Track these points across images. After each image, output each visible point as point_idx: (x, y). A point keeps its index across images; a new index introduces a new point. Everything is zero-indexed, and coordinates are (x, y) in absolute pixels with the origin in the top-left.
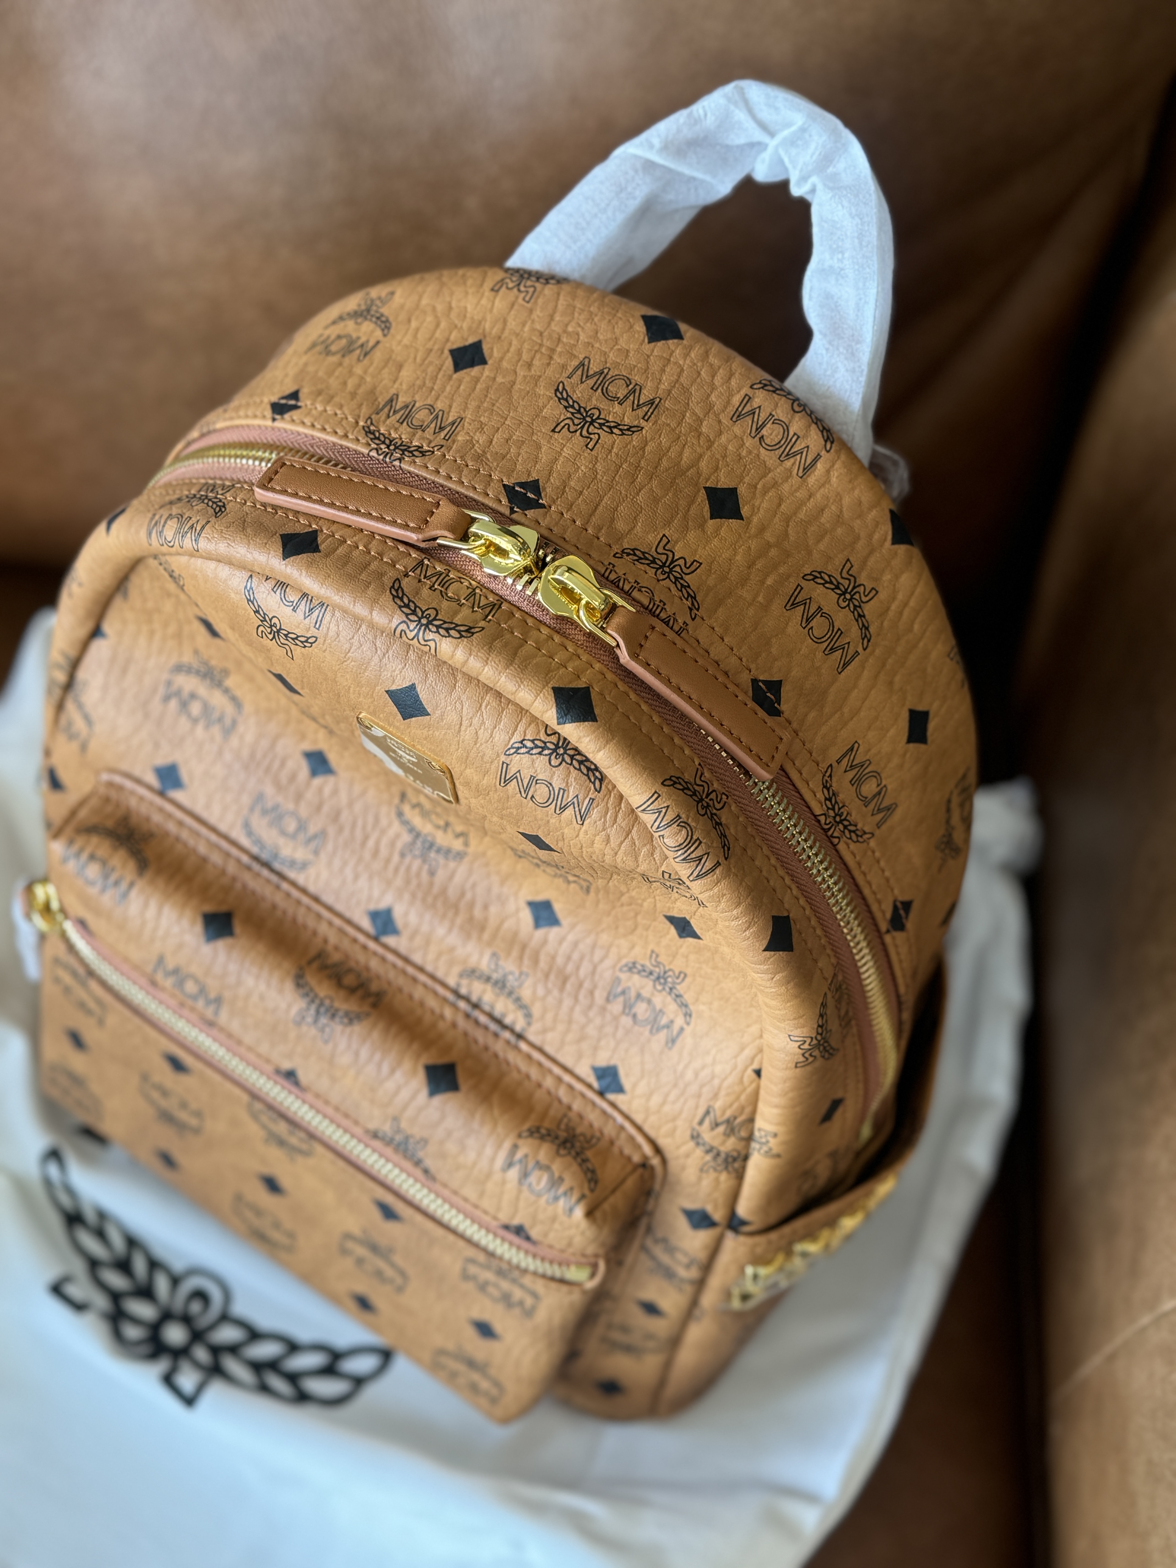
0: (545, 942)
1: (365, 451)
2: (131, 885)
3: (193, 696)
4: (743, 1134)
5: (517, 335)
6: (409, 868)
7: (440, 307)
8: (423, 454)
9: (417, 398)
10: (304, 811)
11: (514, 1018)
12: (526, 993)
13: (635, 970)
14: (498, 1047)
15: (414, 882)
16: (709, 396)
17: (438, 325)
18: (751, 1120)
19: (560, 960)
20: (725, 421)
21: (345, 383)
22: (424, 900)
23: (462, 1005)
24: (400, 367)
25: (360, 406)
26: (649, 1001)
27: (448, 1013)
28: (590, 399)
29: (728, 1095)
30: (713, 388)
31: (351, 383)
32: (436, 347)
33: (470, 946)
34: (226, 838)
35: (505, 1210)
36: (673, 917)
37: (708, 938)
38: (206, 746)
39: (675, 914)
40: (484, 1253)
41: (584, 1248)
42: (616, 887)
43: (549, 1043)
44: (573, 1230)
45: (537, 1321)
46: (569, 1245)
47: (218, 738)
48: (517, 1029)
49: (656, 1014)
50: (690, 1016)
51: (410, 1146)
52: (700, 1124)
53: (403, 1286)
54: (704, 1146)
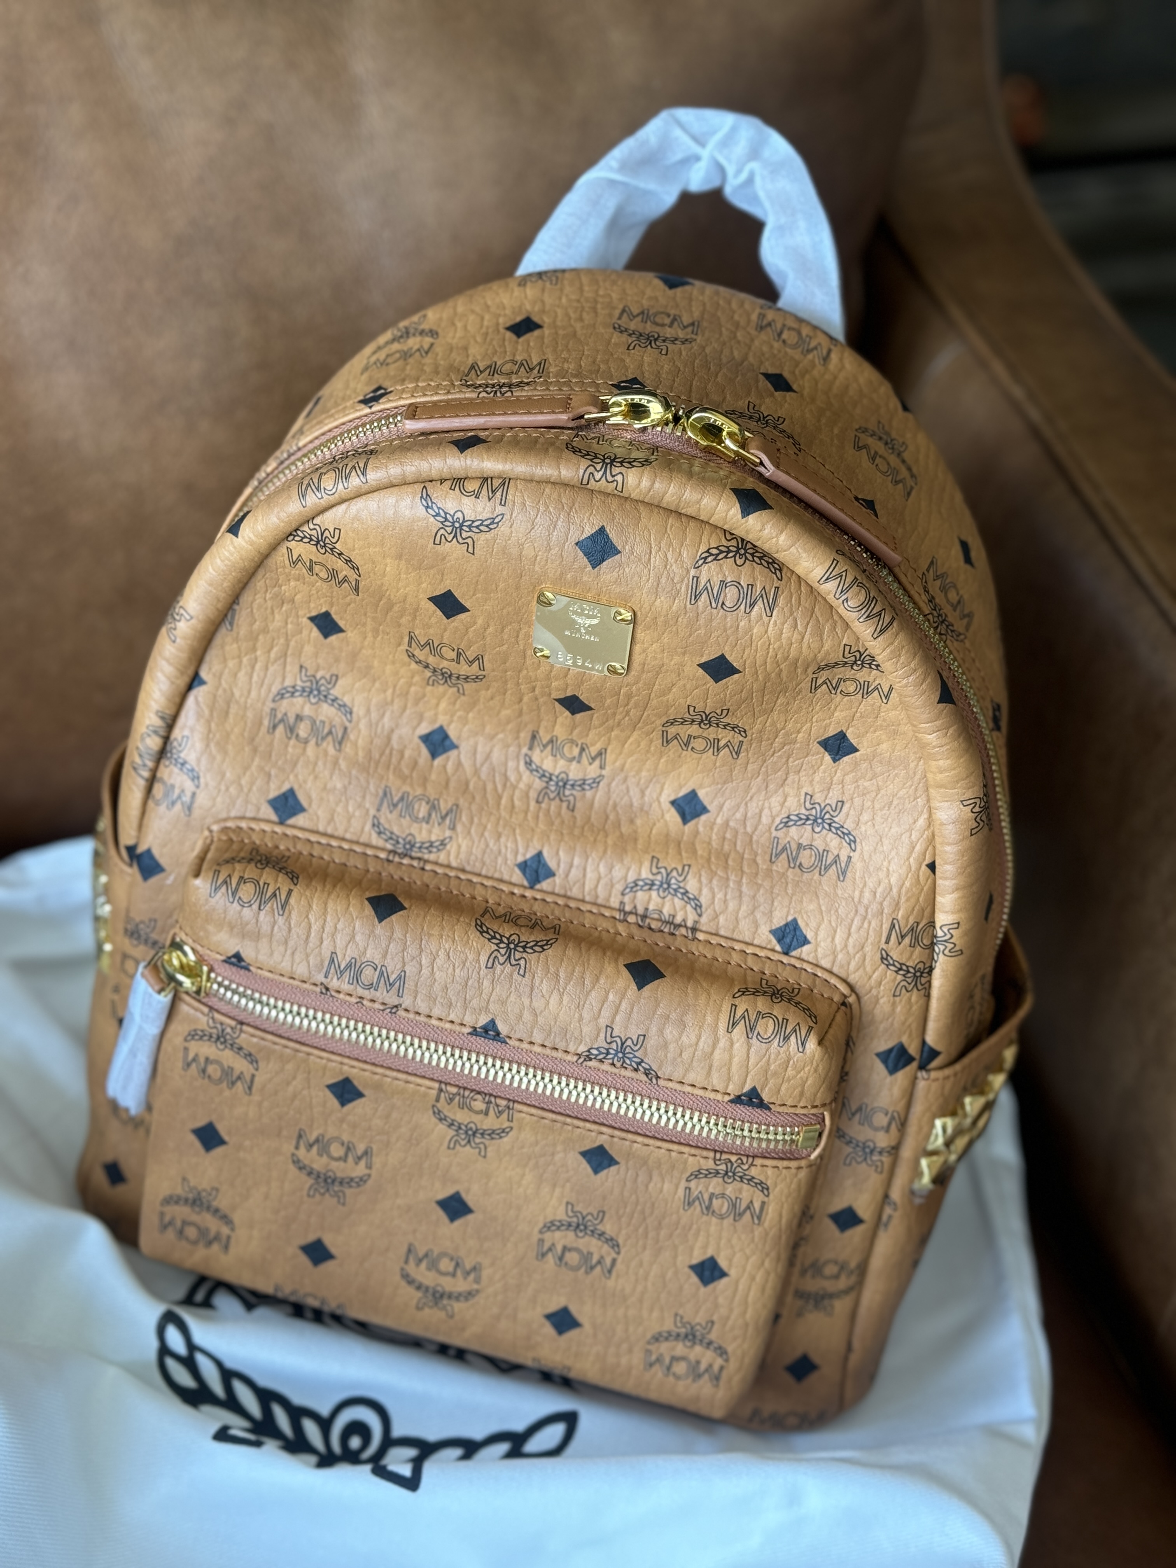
0: (697, 833)
1: (474, 395)
2: (290, 891)
3: (299, 718)
4: (926, 942)
5: (558, 306)
6: (548, 810)
7: (477, 309)
8: (528, 384)
9: (495, 359)
10: (432, 793)
11: (685, 914)
12: (691, 885)
13: (791, 823)
14: (679, 942)
15: (557, 822)
16: (732, 318)
17: (482, 319)
18: (932, 924)
19: (714, 844)
20: (753, 332)
21: (422, 370)
22: (571, 833)
23: (631, 919)
24: (466, 349)
25: (448, 375)
26: (811, 847)
27: (621, 928)
28: (645, 328)
29: (907, 900)
30: (734, 312)
31: (427, 369)
32: (490, 330)
33: (627, 860)
34: (357, 843)
35: (736, 1078)
36: (828, 739)
37: (865, 744)
38: (320, 764)
39: (831, 732)
40: (711, 1154)
41: (815, 1095)
42: (774, 724)
43: (724, 925)
44: (806, 1069)
45: (767, 1224)
46: (802, 1094)
47: (331, 751)
48: (690, 924)
49: (821, 856)
50: (855, 842)
51: (628, 1050)
52: (887, 942)
53: (614, 1261)
54: (894, 965)
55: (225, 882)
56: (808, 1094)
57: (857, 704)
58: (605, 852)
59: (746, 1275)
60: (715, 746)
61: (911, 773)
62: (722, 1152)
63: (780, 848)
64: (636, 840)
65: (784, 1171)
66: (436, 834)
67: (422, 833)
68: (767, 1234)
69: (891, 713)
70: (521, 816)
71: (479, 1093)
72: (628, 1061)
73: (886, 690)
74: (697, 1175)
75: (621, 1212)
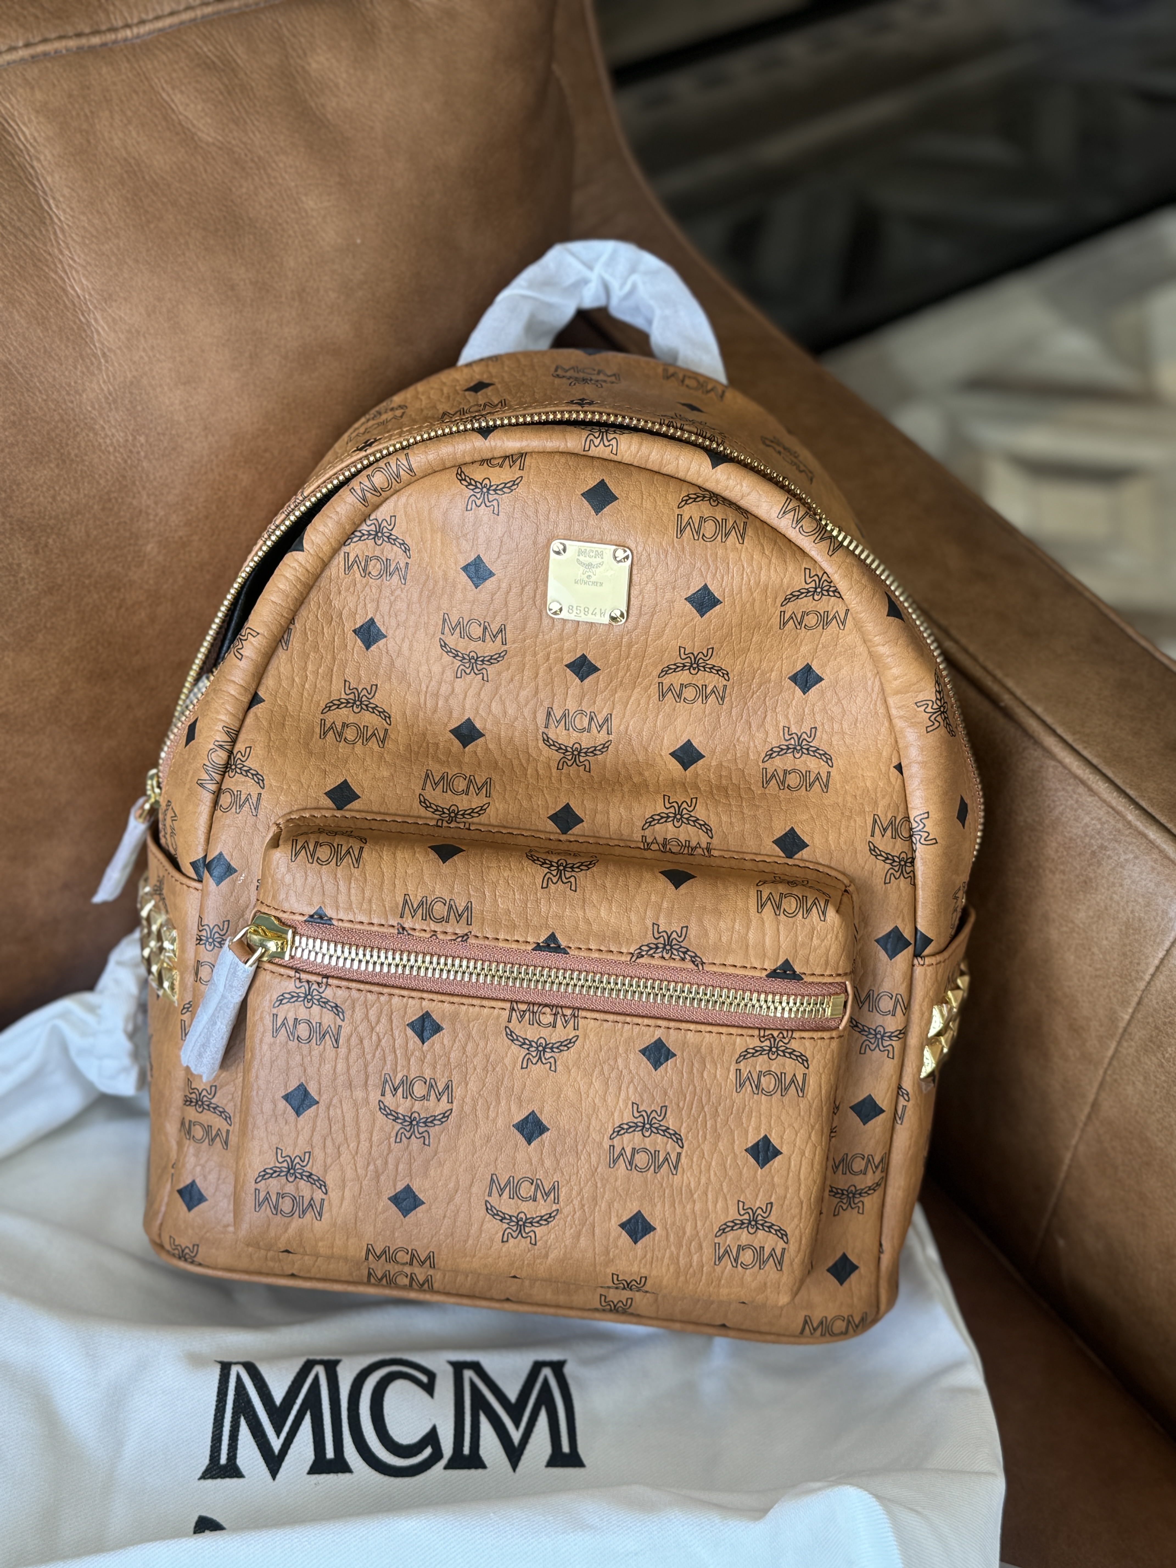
0: (697, 774)
2: (361, 849)
3: (345, 725)
4: (905, 833)
6: (569, 774)
10: (467, 771)
11: (699, 837)
13: (775, 754)
14: (698, 858)
15: (578, 782)
18: (907, 816)
19: (714, 781)
22: (591, 788)
23: (654, 847)
26: (795, 770)
29: (884, 797)
33: (643, 800)
34: (409, 816)
35: (770, 953)
36: (796, 674)
37: (828, 672)
38: (368, 759)
39: (799, 667)
40: (756, 1032)
41: (838, 963)
42: (751, 664)
43: (733, 844)
44: (829, 937)
45: (809, 1096)
46: (827, 963)
47: (376, 747)
48: (704, 845)
49: (804, 776)
50: (831, 760)
51: (674, 942)
52: (872, 836)
53: (679, 1154)
54: (881, 855)
55: (303, 847)
56: (832, 962)
57: (818, 636)
58: (623, 797)
59: (796, 1150)
60: (703, 693)
61: (869, 690)
62: (765, 1029)
63: (769, 776)
64: (647, 786)
65: (819, 1041)
66: (476, 802)
67: (464, 803)
68: (811, 1106)
69: (849, 637)
70: (546, 781)
71: (546, 1005)
72: (675, 952)
73: (842, 616)
74: (745, 1055)
75: (681, 1104)
